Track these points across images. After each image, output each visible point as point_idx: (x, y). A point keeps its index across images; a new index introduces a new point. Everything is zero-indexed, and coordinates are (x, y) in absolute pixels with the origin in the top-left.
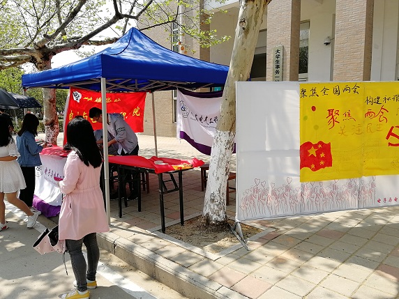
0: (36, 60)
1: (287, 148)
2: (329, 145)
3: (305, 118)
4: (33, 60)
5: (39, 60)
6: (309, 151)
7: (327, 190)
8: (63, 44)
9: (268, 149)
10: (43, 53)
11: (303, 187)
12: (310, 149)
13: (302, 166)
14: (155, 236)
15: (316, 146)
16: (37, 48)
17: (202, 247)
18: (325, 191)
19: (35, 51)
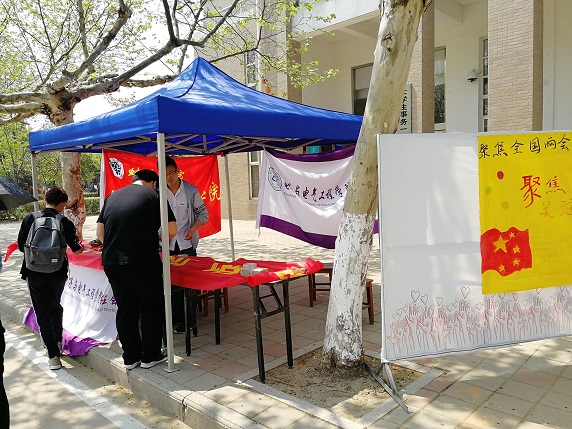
0: (50, 110)
1: (459, 240)
2: (526, 232)
3: (488, 191)
4: (46, 110)
5: (55, 109)
6: (495, 244)
7: (524, 306)
8: (91, 86)
9: (430, 242)
10: (62, 100)
11: (487, 302)
12: (496, 239)
13: (485, 268)
14: (249, 389)
15: (505, 235)
16: (53, 92)
17: (329, 408)
18: (523, 308)
19: (49, 96)
